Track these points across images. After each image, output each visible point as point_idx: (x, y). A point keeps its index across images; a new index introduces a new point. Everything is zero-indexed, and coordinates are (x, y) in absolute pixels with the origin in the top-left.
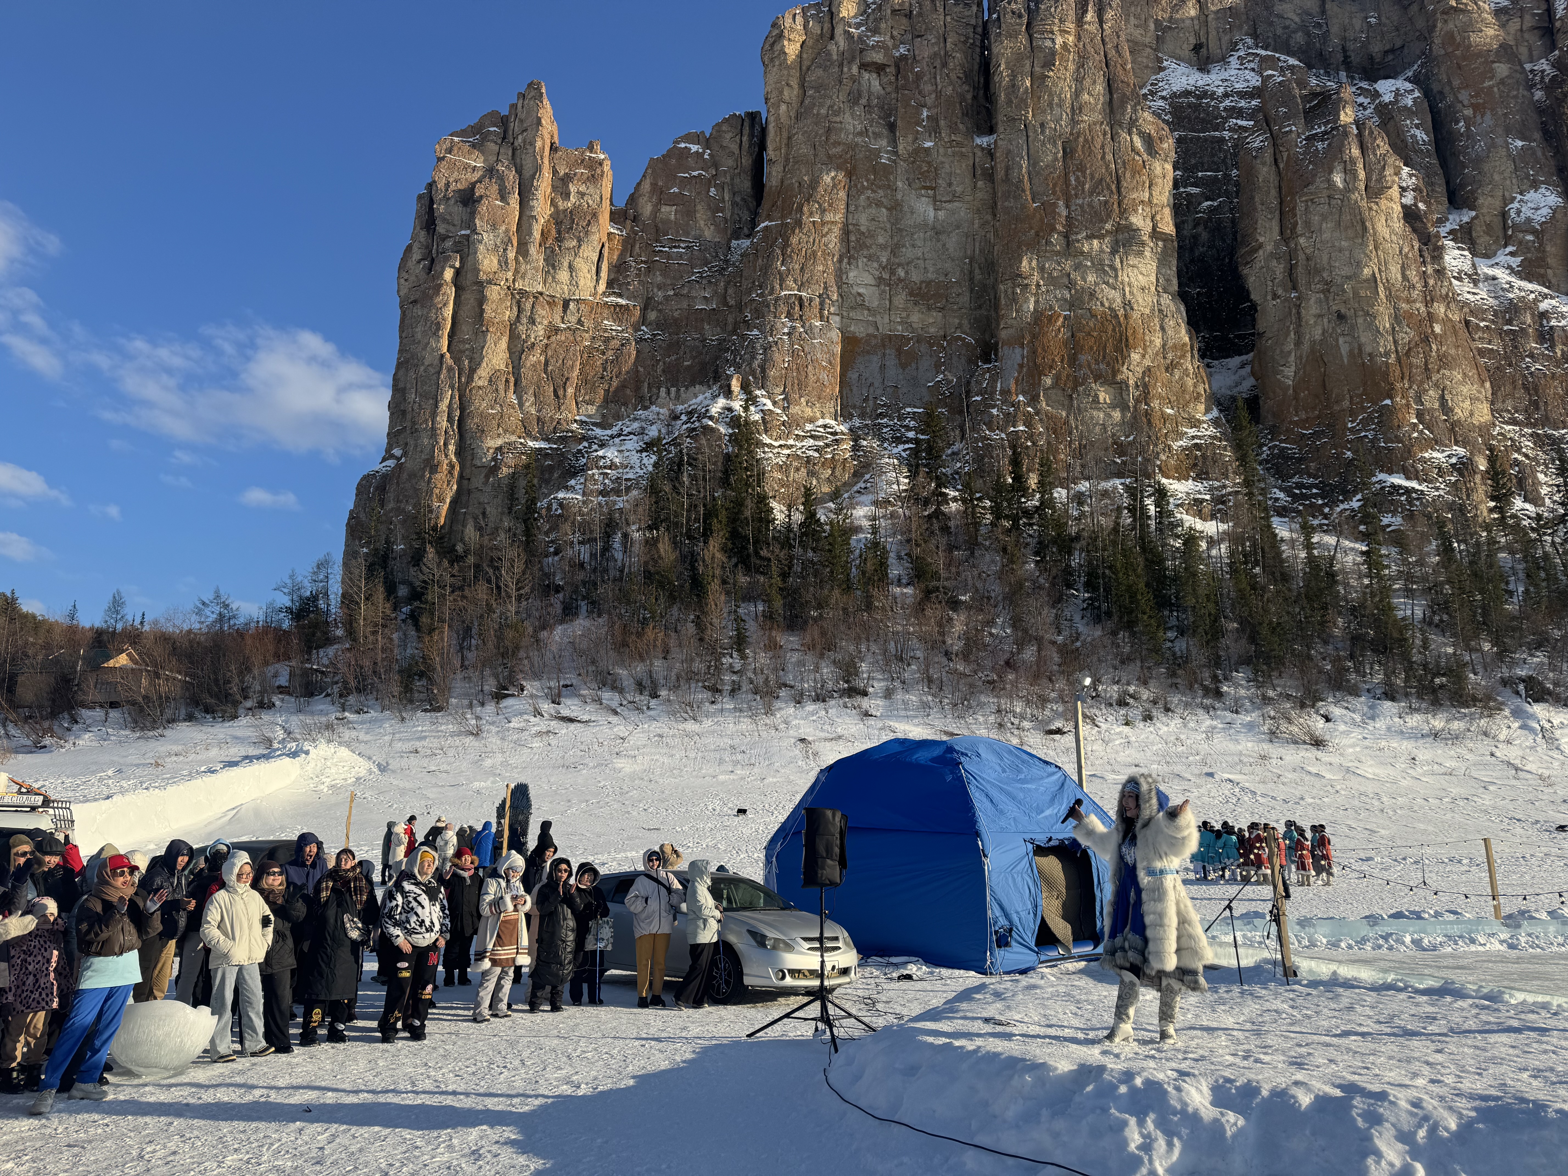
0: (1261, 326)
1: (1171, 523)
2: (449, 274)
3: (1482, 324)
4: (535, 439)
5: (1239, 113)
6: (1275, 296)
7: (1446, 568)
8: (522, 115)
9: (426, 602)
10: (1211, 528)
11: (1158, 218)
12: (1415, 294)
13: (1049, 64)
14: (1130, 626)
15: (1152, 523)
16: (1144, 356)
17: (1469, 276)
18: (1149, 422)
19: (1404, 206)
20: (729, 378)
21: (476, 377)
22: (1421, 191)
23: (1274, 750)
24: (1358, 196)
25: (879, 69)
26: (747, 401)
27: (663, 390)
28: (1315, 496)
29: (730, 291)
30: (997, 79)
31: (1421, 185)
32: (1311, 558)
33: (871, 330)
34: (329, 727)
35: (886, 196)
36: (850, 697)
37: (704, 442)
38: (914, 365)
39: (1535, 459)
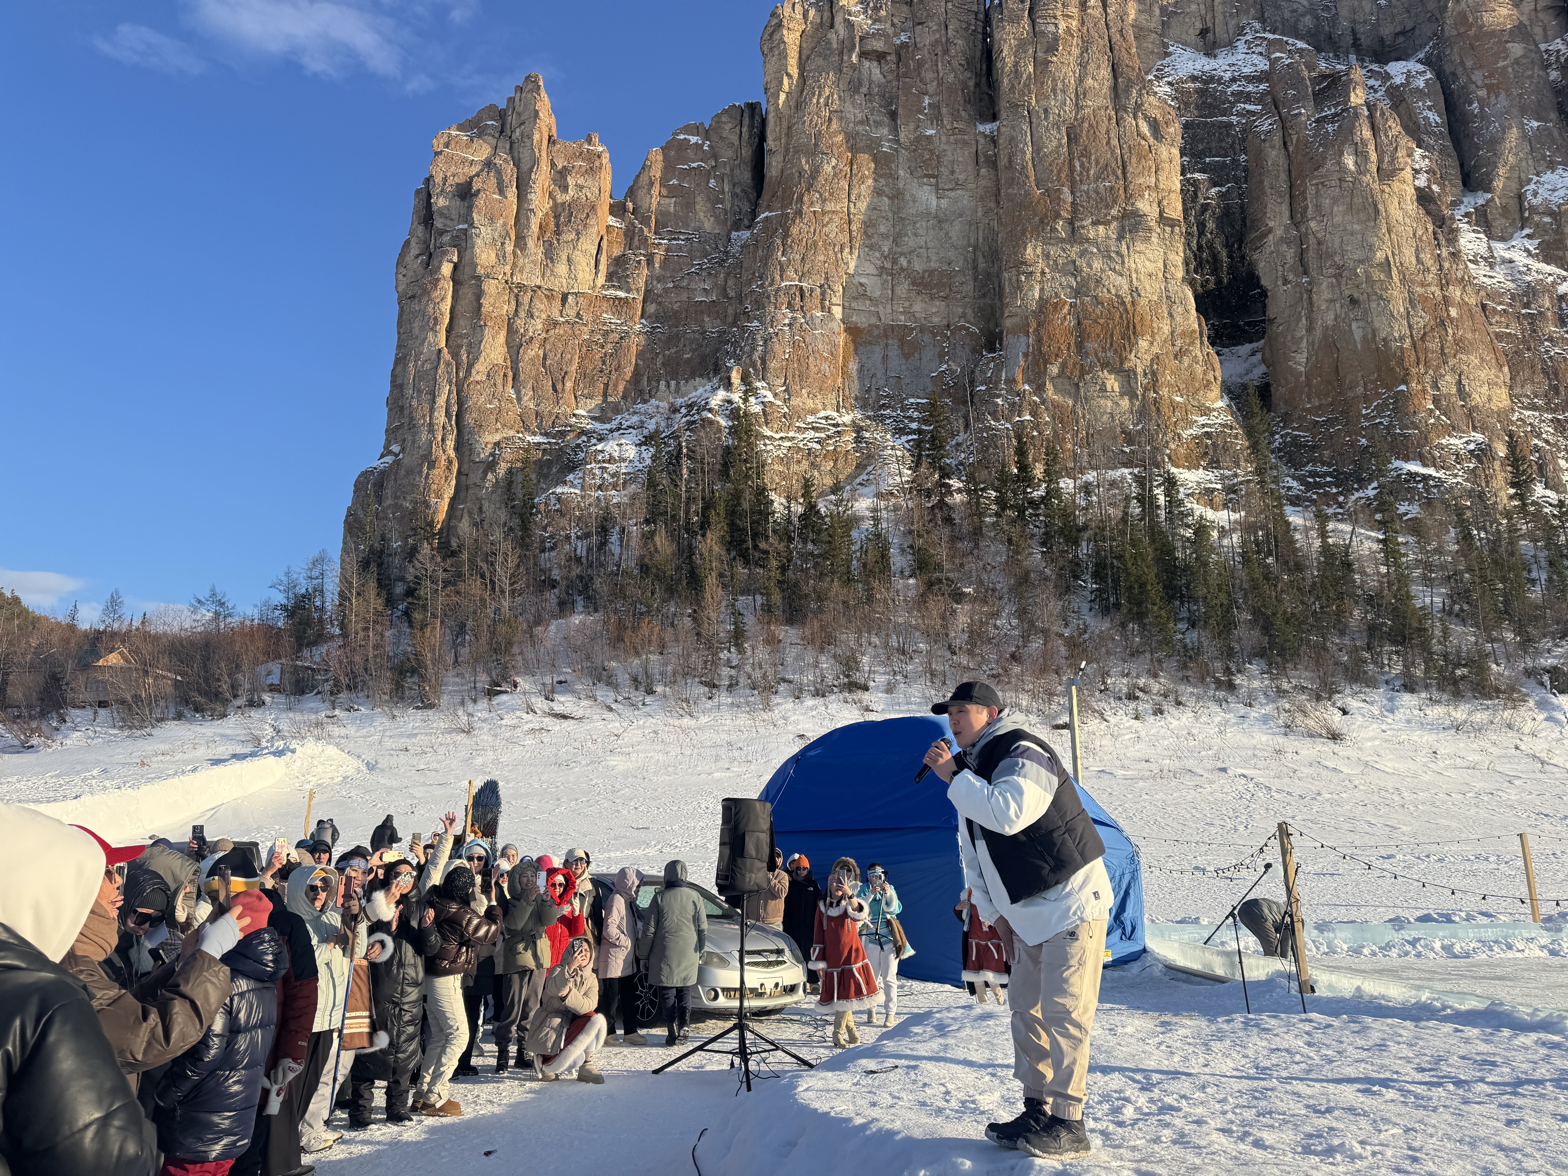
0: (1271, 312)
1: (1181, 513)
2: (446, 269)
3: (1499, 308)
4: (534, 434)
5: (1247, 97)
6: (1286, 282)
7: (1465, 556)
8: (519, 108)
9: (419, 598)
10: (1222, 517)
11: (1165, 203)
12: (1430, 277)
13: (1052, 48)
14: (1139, 617)
15: (1162, 513)
16: (1152, 343)
17: (1485, 259)
18: (1158, 410)
19: (1417, 189)
20: (729, 370)
21: (474, 372)
22: (1434, 173)
23: (1290, 743)
24: (1370, 179)
25: (880, 57)
26: (746, 392)
27: (663, 383)
28: (1329, 484)
29: (730, 283)
30: (999, 65)
31: (1434, 166)
32: (1325, 548)
33: (874, 320)
34: (318, 724)
35: (887, 185)
36: (850, 691)
37: (702, 434)
38: (917, 355)
39: (1555, 445)
